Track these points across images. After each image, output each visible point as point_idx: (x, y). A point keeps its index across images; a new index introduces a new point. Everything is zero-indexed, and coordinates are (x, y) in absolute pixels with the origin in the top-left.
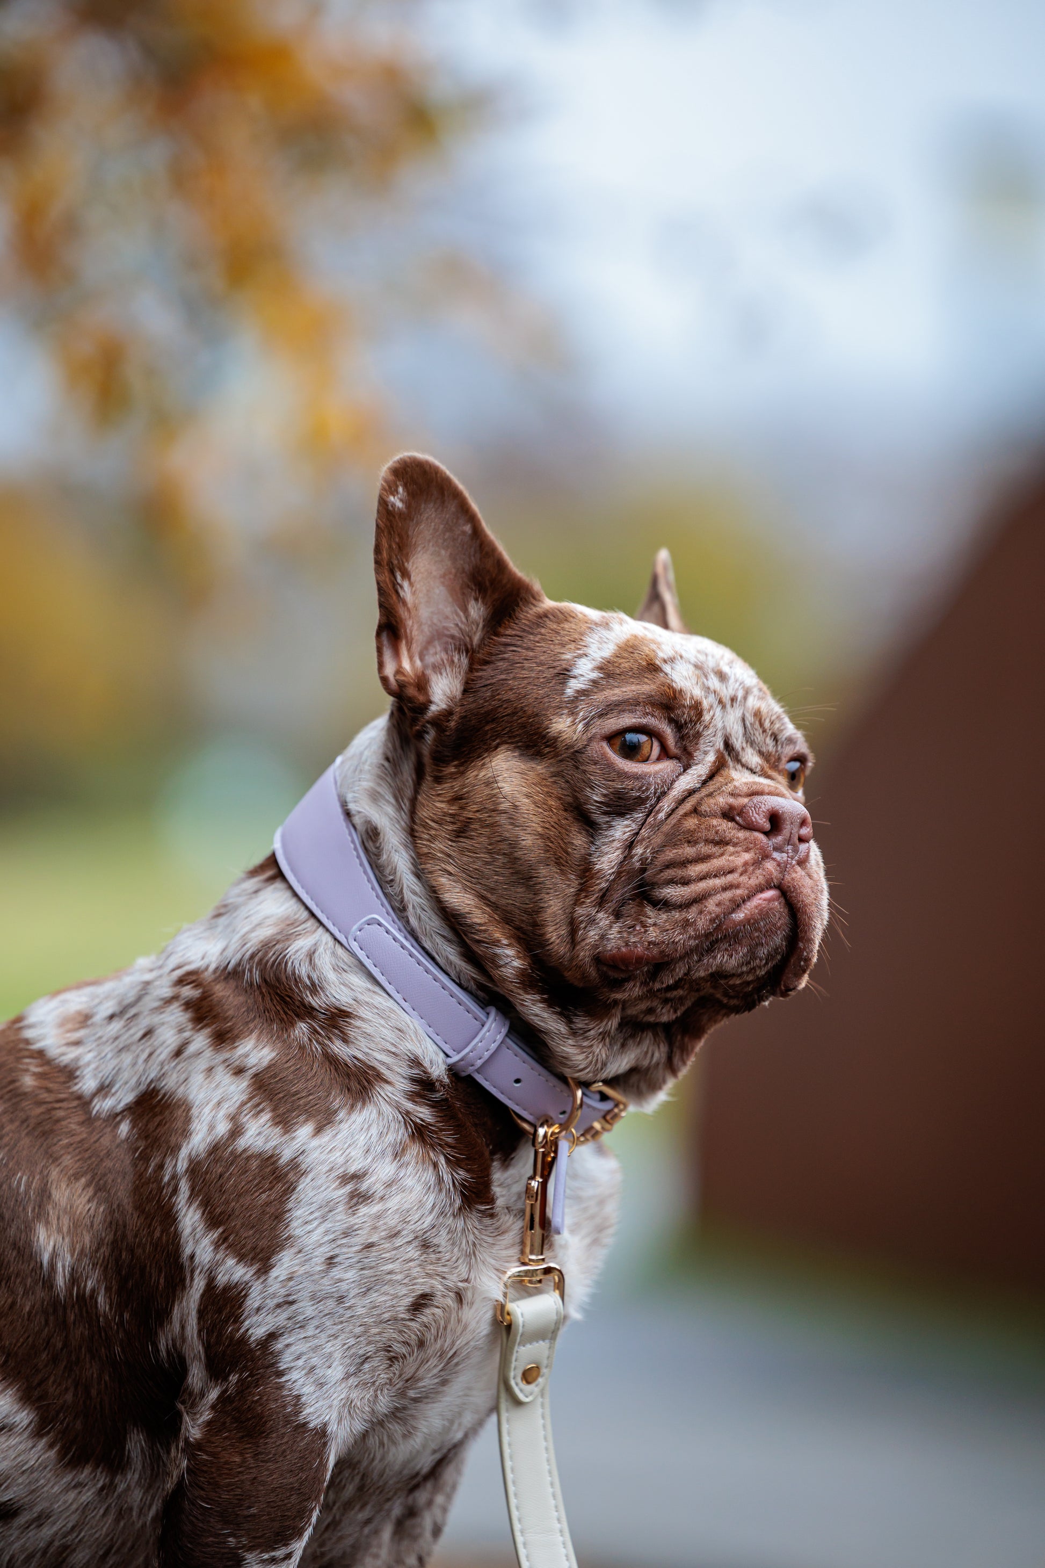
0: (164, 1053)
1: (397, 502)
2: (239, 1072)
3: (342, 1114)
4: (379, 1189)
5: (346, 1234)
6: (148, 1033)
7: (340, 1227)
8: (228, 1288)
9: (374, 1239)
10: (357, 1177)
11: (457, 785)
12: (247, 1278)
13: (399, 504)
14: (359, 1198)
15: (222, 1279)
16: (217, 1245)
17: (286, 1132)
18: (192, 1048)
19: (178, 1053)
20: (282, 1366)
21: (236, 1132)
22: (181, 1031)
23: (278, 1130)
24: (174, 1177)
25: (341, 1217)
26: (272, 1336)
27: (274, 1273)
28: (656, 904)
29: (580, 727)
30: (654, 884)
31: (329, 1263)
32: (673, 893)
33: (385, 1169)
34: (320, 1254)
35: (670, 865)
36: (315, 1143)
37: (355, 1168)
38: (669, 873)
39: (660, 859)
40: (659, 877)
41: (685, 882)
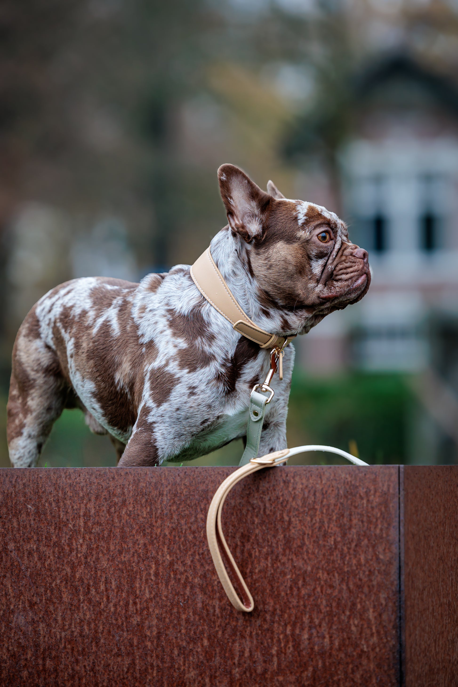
0: (158, 330)
1: (224, 178)
2: (176, 346)
3: (198, 369)
4: (199, 392)
5: (185, 403)
6: (156, 323)
7: (185, 401)
8: (148, 407)
9: (193, 405)
10: (194, 388)
11: (266, 255)
12: (153, 407)
13: (224, 179)
14: (192, 394)
15: (147, 405)
16: (150, 395)
17: (180, 369)
18: (165, 333)
19: (162, 332)
20: (154, 431)
21: (167, 365)
22: (165, 326)
23: (179, 368)
24: (147, 371)
25: (186, 398)
26: (154, 423)
27: (161, 407)
28: (337, 281)
29: (308, 233)
30: (337, 275)
31: (178, 409)
32: (344, 277)
33: (203, 387)
34: (176, 406)
35: (341, 269)
36: (187, 375)
37: (195, 385)
38: (342, 271)
39: (338, 268)
40: (338, 273)
41: (347, 274)
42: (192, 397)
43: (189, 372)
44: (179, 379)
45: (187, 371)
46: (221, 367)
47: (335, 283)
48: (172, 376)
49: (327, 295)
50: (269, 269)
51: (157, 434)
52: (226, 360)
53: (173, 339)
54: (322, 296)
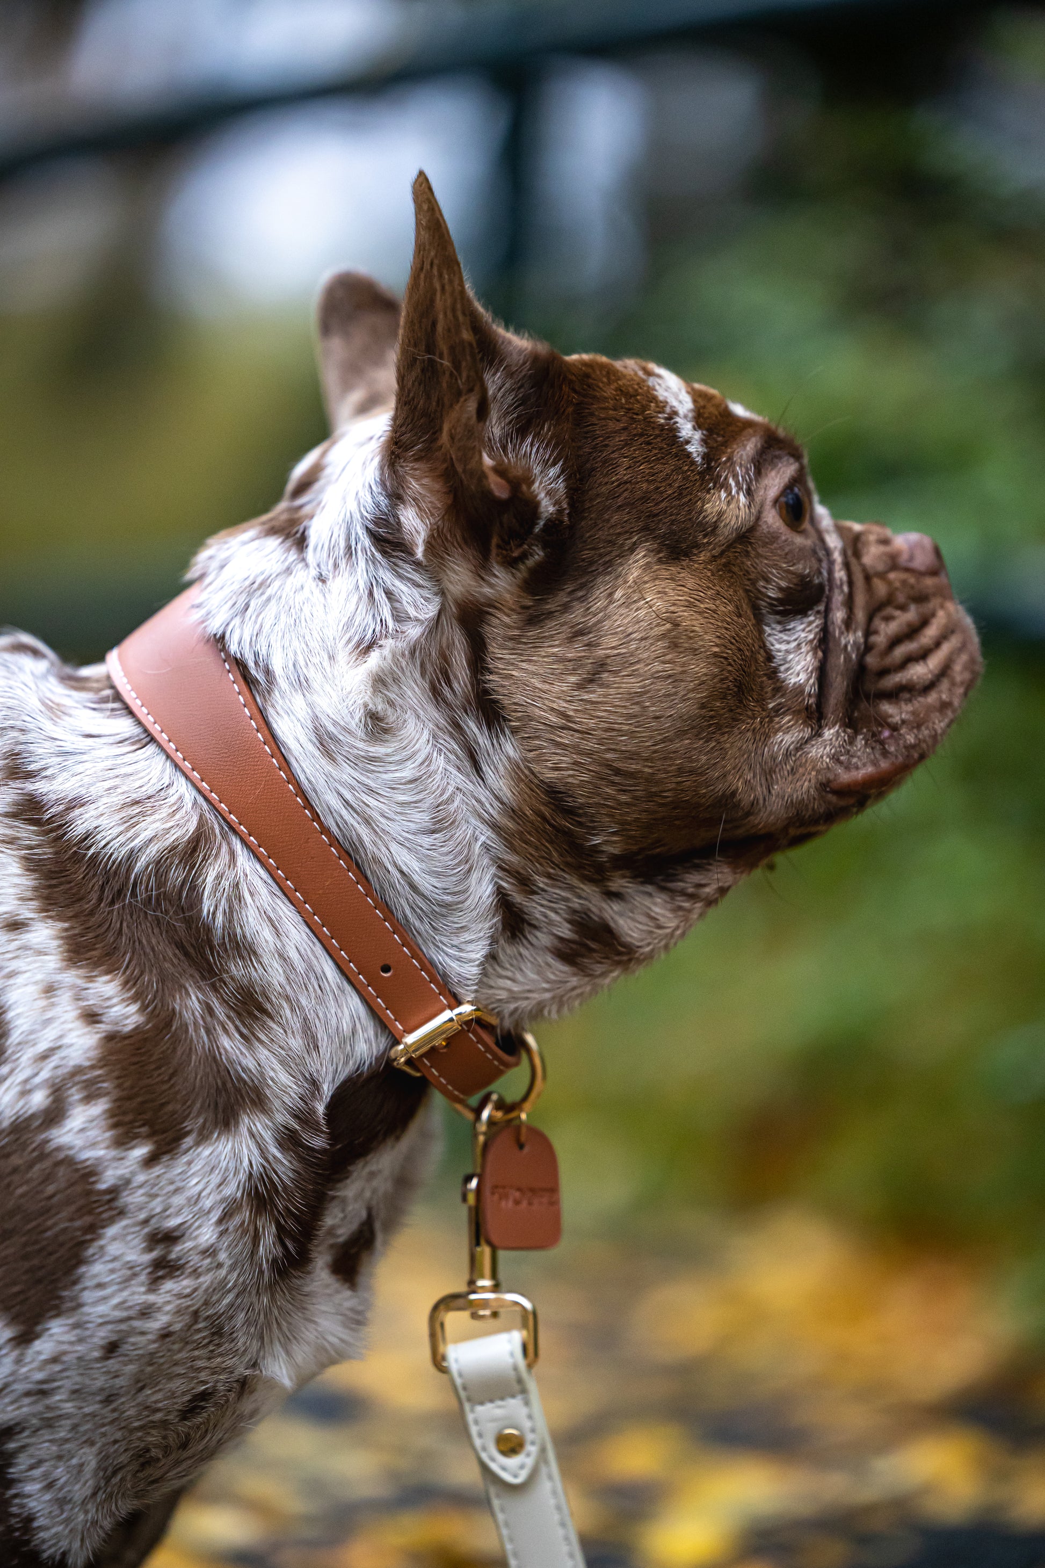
2: (91, 1016)
3: (189, 1142)
4: (193, 1259)
5: (141, 1314)
10: (171, 1238)
14: (165, 1268)
17: (118, 1144)
23: (110, 1135)
25: (141, 1290)
28: (893, 695)
29: (742, 499)
30: (884, 672)
31: (112, 1348)
32: (919, 672)
33: (206, 1234)
34: (102, 1335)
35: (896, 641)
36: (141, 1178)
37: (173, 1223)
38: (900, 651)
39: (880, 639)
40: (888, 661)
41: (923, 655)
42: (169, 1285)
43: (150, 1161)
44: (114, 1191)
45: (140, 1151)
46: (281, 1145)
47: (887, 708)
48: (89, 1173)
49: (870, 769)
50: (591, 680)
51: (29, 1488)
52: (304, 1117)
53: (72, 977)
54: (845, 777)
